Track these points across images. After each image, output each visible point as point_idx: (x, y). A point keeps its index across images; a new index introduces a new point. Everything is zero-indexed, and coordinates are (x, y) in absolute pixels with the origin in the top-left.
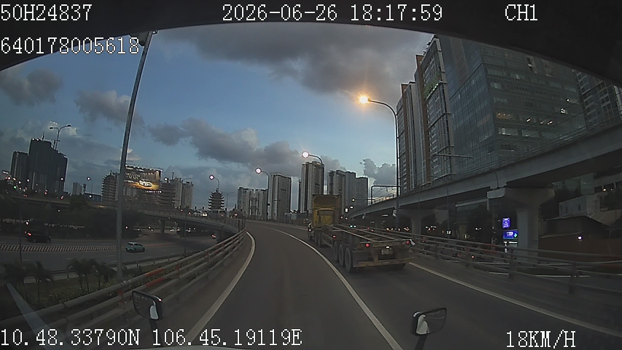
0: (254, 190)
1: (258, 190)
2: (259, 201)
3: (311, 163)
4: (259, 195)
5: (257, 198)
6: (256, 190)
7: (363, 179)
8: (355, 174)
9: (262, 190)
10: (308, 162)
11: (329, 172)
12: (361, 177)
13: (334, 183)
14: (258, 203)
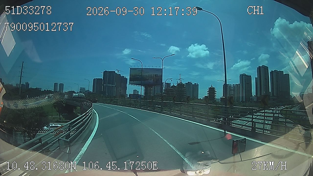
0: (232, 85)
1: (234, 84)
2: (235, 91)
3: (261, 67)
4: (235, 88)
5: (234, 89)
6: (233, 85)
7: (287, 75)
8: (283, 72)
9: (236, 84)
10: (260, 66)
11: (270, 71)
12: (286, 74)
13: (274, 77)
14: (234, 92)
